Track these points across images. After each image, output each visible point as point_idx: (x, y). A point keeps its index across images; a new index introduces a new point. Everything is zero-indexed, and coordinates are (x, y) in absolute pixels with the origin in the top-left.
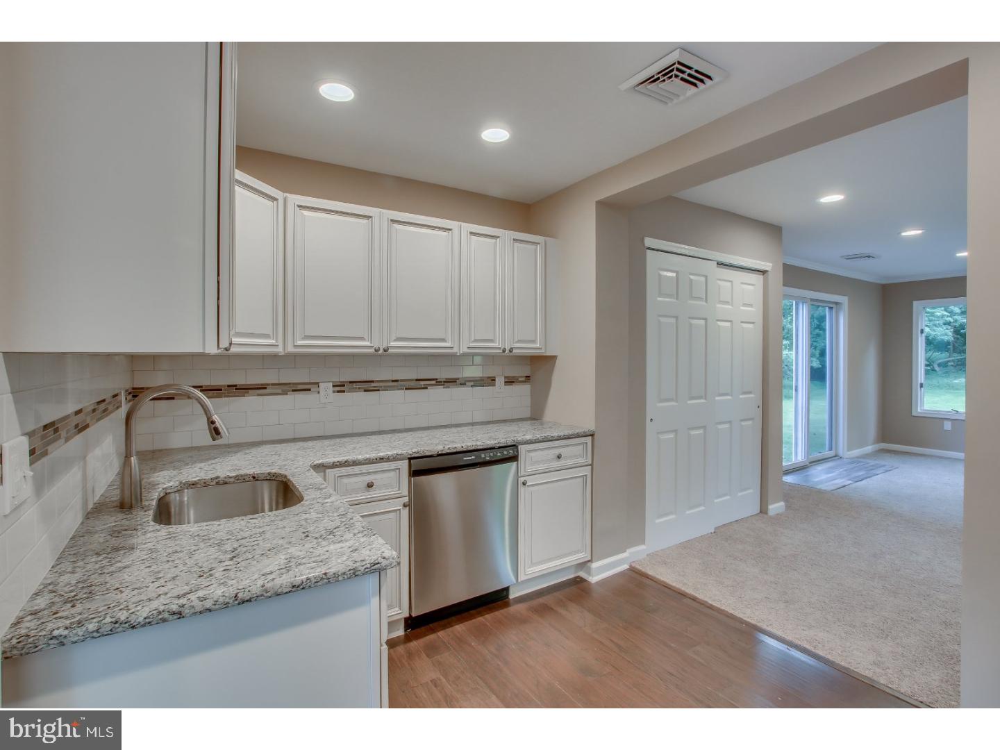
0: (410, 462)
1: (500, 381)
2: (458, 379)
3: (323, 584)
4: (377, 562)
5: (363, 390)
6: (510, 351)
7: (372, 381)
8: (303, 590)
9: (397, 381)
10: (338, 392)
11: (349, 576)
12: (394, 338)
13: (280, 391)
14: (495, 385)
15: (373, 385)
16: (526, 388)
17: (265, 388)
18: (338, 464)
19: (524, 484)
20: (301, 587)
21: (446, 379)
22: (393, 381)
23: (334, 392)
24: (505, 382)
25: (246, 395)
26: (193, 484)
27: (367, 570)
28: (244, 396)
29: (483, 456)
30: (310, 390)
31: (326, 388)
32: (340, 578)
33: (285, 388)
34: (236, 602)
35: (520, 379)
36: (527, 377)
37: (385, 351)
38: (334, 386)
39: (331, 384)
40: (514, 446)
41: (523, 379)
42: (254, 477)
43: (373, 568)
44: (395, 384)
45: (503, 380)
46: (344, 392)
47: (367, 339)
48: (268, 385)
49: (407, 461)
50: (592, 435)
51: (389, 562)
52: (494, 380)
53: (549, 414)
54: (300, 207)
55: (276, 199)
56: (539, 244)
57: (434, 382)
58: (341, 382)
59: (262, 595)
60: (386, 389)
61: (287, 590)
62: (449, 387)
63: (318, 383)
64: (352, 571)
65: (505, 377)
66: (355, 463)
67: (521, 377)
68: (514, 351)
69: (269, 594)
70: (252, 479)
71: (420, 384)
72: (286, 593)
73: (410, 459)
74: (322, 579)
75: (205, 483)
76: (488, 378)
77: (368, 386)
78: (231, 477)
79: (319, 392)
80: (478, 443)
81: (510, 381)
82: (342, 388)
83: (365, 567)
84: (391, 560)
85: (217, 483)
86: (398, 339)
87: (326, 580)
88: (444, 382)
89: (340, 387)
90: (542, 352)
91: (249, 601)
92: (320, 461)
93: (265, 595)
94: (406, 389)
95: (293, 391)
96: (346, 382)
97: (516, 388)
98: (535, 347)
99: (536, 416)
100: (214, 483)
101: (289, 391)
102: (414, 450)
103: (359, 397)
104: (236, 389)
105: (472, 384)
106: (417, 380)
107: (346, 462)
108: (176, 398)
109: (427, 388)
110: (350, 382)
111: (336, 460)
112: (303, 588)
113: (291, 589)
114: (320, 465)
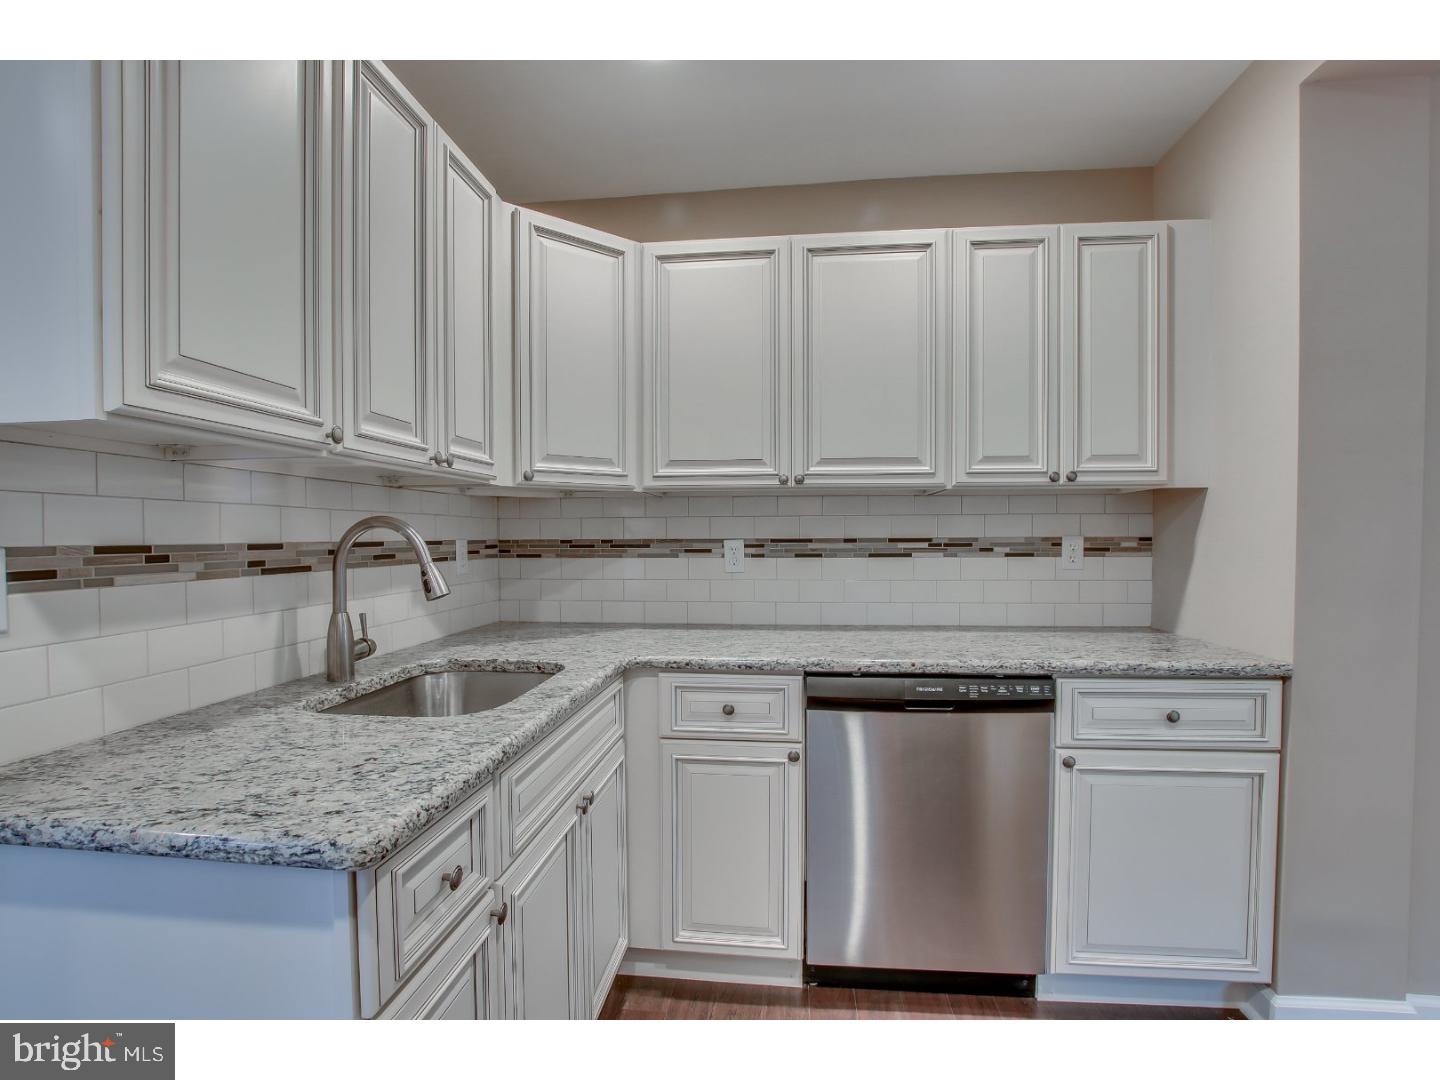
0: (805, 679)
1: (1073, 547)
2: (976, 539)
3: (218, 860)
4: (316, 847)
5: (793, 555)
6: (1070, 479)
7: (810, 541)
8: (185, 860)
9: (854, 541)
10: (753, 556)
11: (262, 859)
12: (816, 459)
13: (667, 551)
14: (1060, 555)
15: (811, 546)
16: (1142, 564)
17: (648, 546)
18: (674, 665)
19: (1068, 764)
20: (184, 852)
21: (950, 539)
22: (846, 541)
23: (746, 555)
24: (1086, 549)
25: (624, 555)
26: (466, 666)
27: (295, 858)
28: (621, 557)
29: (962, 689)
30: (709, 551)
31: (735, 548)
32: (247, 858)
33: (676, 546)
34: (93, 845)
35: (1124, 544)
36: (1141, 539)
37: (799, 481)
38: (746, 546)
39: (742, 543)
40: (1046, 678)
41: (1134, 544)
42: (539, 668)
43: (307, 857)
44: (851, 545)
45: (1080, 545)
46: (762, 556)
47: (768, 463)
48: (652, 541)
49: (801, 678)
50: (1285, 679)
51: (337, 856)
52: (1060, 544)
53: (1190, 622)
54: (660, 258)
55: (622, 253)
56: (1151, 237)
57: (925, 545)
58: (757, 540)
59: (127, 846)
60: (833, 554)
61: (161, 850)
62: (956, 556)
63: (722, 541)
64: (268, 852)
65: (1086, 539)
66: (703, 669)
67: (1128, 539)
68: (1079, 479)
69: (136, 848)
70: (536, 670)
71: (895, 548)
72: (162, 855)
73: (807, 674)
74: (217, 849)
75: (479, 666)
76: (1045, 539)
77: (803, 548)
78: (510, 663)
79: (723, 556)
80: (951, 662)
81: (1096, 548)
82: (759, 551)
83: (293, 851)
84: (343, 853)
85: (495, 670)
86: (825, 461)
87: (222, 854)
88: (946, 545)
89: (757, 548)
90: (1161, 479)
91: (109, 849)
92: (648, 658)
93: (132, 847)
94: (871, 555)
95: (686, 551)
96: (767, 540)
97: (1112, 563)
98: (1147, 468)
99: (1161, 625)
100: (490, 668)
101: (680, 551)
102: (814, 659)
103: (788, 565)
104: (612, 546)
105: (1007, 550)
106: (891, 540)
107: (687, 664)
108: (543, 554)
109: (910, 555)
110: (773, 541)
111: (672, 658)
112: (187, 856)
113: (168, 851)
114: (646, 663)
